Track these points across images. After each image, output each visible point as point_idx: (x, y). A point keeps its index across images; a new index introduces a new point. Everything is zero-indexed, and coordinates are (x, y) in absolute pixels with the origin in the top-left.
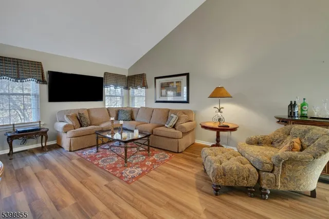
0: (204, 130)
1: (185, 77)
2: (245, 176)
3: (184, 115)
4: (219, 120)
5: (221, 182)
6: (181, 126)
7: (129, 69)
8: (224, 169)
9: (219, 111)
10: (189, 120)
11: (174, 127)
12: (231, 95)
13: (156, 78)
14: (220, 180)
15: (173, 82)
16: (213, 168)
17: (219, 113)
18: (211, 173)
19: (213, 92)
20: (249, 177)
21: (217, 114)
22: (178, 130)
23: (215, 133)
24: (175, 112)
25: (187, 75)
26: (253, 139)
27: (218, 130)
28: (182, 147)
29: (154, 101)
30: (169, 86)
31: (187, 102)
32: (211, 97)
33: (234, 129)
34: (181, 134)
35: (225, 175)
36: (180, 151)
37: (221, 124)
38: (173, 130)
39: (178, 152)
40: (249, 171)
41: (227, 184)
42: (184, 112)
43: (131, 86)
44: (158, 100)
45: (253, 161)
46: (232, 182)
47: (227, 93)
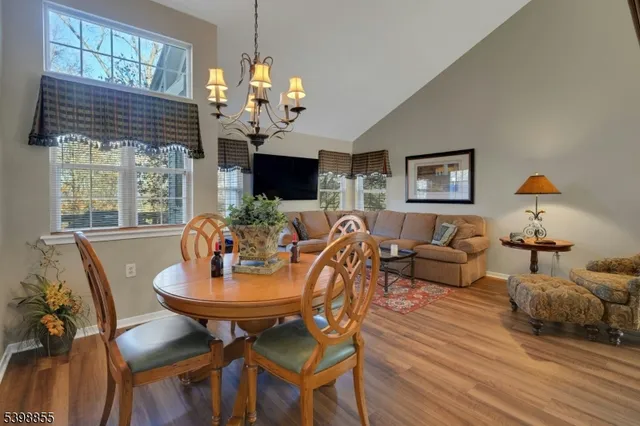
0: (507, 249)
1: (466, 157)
2: (583, 308)
3: (467, 224)
4: (537, 232)
5: (544, 314)
6: (465, 242)
7: (354, 142)
8: (548, 296)
9: (536, 217)
10: (478, 233)
11: (450, 244)
12: (559, 189)
13: (408, 158)
14: (542, 312)
15: (441, 166)
16: (532, 296)
17: (536, 222)
18: (528, 303)
19: (524, 185)
20: (589, 309)
21: (531, 222)
22: (460, 249)
23: (529, 253)
24: (451, 219)
25: (471, 152)
26: (600, 263)
27: (535, 249)
28: (467, 279)
29: (404, 200)
30: (434, 173)
31: (471, 201)
32: (520, 192)
33: (565, 248)
34: (465, 255)
35: (550, 305)
36: (463, 285)
37: (540, 240)
38: (449, 249)
39: (461, 287)
40: (589, 301)
41: (553, 319)
42: (467, 219)
43: (359, 172)
44: (411, 197)
45: (597, 290)
46: (562, 315)
47: (550, 185)
